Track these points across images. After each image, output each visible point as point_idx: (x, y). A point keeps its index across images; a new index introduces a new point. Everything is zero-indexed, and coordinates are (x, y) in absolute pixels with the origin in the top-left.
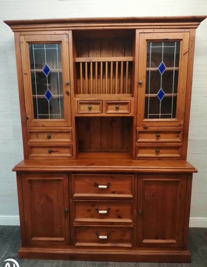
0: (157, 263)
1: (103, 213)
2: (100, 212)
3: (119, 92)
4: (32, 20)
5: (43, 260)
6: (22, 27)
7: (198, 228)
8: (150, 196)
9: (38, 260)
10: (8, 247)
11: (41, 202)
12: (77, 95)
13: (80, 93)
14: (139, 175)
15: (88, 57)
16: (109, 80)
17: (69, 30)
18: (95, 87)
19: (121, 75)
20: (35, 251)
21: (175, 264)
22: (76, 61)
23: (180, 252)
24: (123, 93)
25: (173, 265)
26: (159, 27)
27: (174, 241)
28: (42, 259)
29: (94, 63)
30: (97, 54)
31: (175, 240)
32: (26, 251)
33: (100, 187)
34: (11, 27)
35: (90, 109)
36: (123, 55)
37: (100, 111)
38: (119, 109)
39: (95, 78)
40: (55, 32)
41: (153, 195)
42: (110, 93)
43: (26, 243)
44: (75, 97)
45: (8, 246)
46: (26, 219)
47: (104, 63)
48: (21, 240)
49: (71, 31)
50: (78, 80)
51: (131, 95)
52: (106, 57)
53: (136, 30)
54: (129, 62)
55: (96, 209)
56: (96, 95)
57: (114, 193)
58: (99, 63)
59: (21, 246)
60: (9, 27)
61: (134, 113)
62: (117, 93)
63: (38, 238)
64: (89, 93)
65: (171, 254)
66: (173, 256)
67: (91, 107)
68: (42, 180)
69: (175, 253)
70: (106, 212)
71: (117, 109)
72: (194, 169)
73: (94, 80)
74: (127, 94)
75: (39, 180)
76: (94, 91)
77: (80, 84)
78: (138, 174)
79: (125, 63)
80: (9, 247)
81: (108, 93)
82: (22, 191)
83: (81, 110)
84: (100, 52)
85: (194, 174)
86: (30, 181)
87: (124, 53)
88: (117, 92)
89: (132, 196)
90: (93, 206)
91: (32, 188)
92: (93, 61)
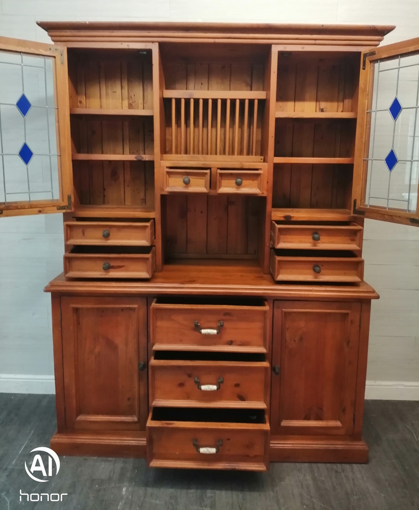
0: (306, 465)
1: (209, 390)
2: (204, 387)
3: (241, 153)
4: (88, 23)
5: (96, 457)
6: (69, 33)
7: (381, 400)
8: (295, 341)
9: (87, 458)
10: (31, 434)
11: (97, 350)
12: (164, 155)
13: (170, 152)
14: (275, 302)
15: (187, 89)
16: (223, 129)
17: (153, 42)
18: (199, 142)
19: (244, 122)
20: (83, 440)
21: (339, 465)
22: (164, 97)
23: (350, 443)
24: (248, 154)
25: (335, 467)
26: (313, 42)
27: (338, 424)
28: (94, 456)
29: (197, 101)
30: (202, 84)
31: (340, 421)
32: (66, 440)
33: (204, 331)
34: (50, 33)
35: (187, 184)
36: (249, 88)
37: (205, 189)
38: (243, 184)
39: (198, 127)
40: (128, 45)
41: (301, 339)
42: (224, 153)
43: (66, 426)
44: (162, 159)
45: (30, 432)
46: (67, 380)
47: (215, 101)
48: (56, 421)
49: (157, 44)
50: (167, 129)
51: (262, 157)
52: (218, 90)
53: (273, 45)
54: (259, 100)
55: (196, 382)
56: (200, 156)
57: (231, 343)
58: (206, 101)
59: (56, 430)
60: (45, 33)
61: (267, 191)
62: (238, 155)
63: (89, 417)
64: (186, 153)
65: (332, 447)
66: (335, 451)
67: (189, 181)
68: (98, 309)
69: (339, 445)
70: (214, 387)
71: (239, 185)
72: (374, 292)
73: (196, 129)
74: (255, 155)
75: (92, 309)
76: (196, 149)
77: (172, 136)
78: (274, 300)
79: (251, 102)
80: (33, 434)
81: (220, 154)
82: (60, 329)
83: (170, 185)
84: (207, 80)
85: (373, 301)
86: (76, 310)
87: (250, 83)
88: (238, 152)
89: (266, 349)
90: (190, 376)
91: (79, 324)
92: (196, 96)
